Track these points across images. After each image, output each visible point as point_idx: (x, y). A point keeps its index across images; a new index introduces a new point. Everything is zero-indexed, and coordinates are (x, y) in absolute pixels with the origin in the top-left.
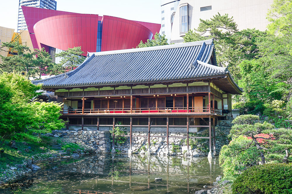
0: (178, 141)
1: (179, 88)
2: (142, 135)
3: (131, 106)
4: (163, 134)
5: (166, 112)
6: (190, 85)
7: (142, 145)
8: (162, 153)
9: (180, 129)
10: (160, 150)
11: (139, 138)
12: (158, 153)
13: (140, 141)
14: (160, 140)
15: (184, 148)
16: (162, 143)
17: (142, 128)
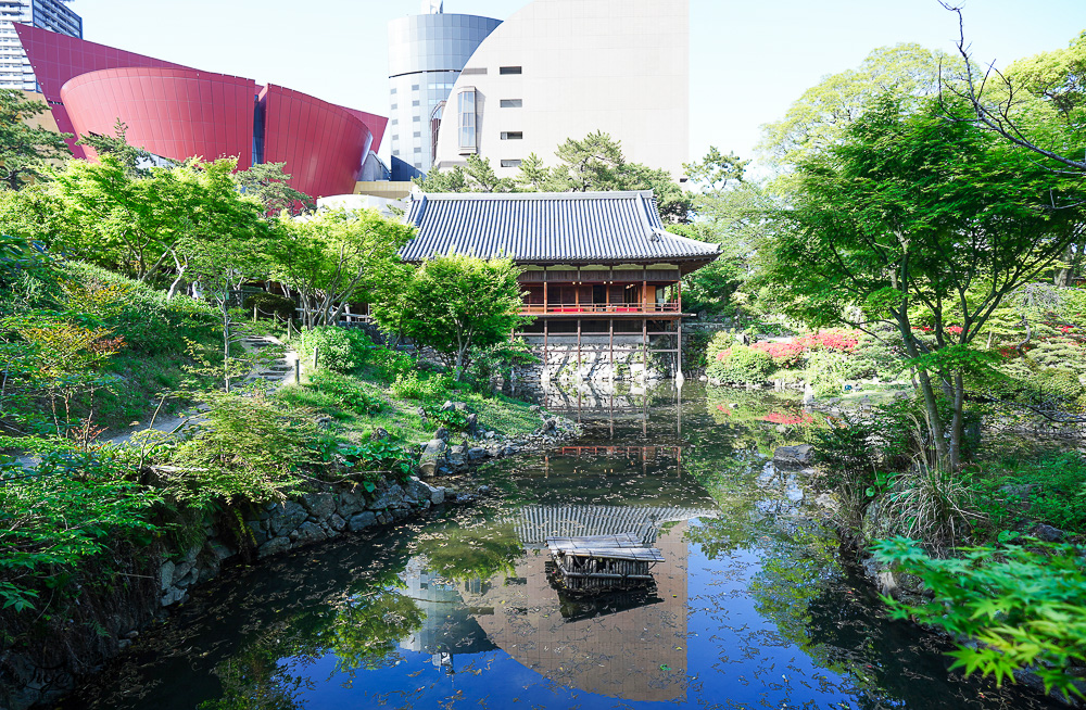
0: (621, 356)
1: (630, 271)
2: (560, 348)
3: (545, 301)
4: (597, 347)
5: (592, 311)
6: (648, 267)
7: (562, 366)
8: (599, 377)
9: (621, 338)
10: (595, 372)
11: (553, 354)
12: (592, 378)
13: (556, 360)
14: (593, 356)
15: (635, 368)
16: (597, 361)
17: (555, 338)
